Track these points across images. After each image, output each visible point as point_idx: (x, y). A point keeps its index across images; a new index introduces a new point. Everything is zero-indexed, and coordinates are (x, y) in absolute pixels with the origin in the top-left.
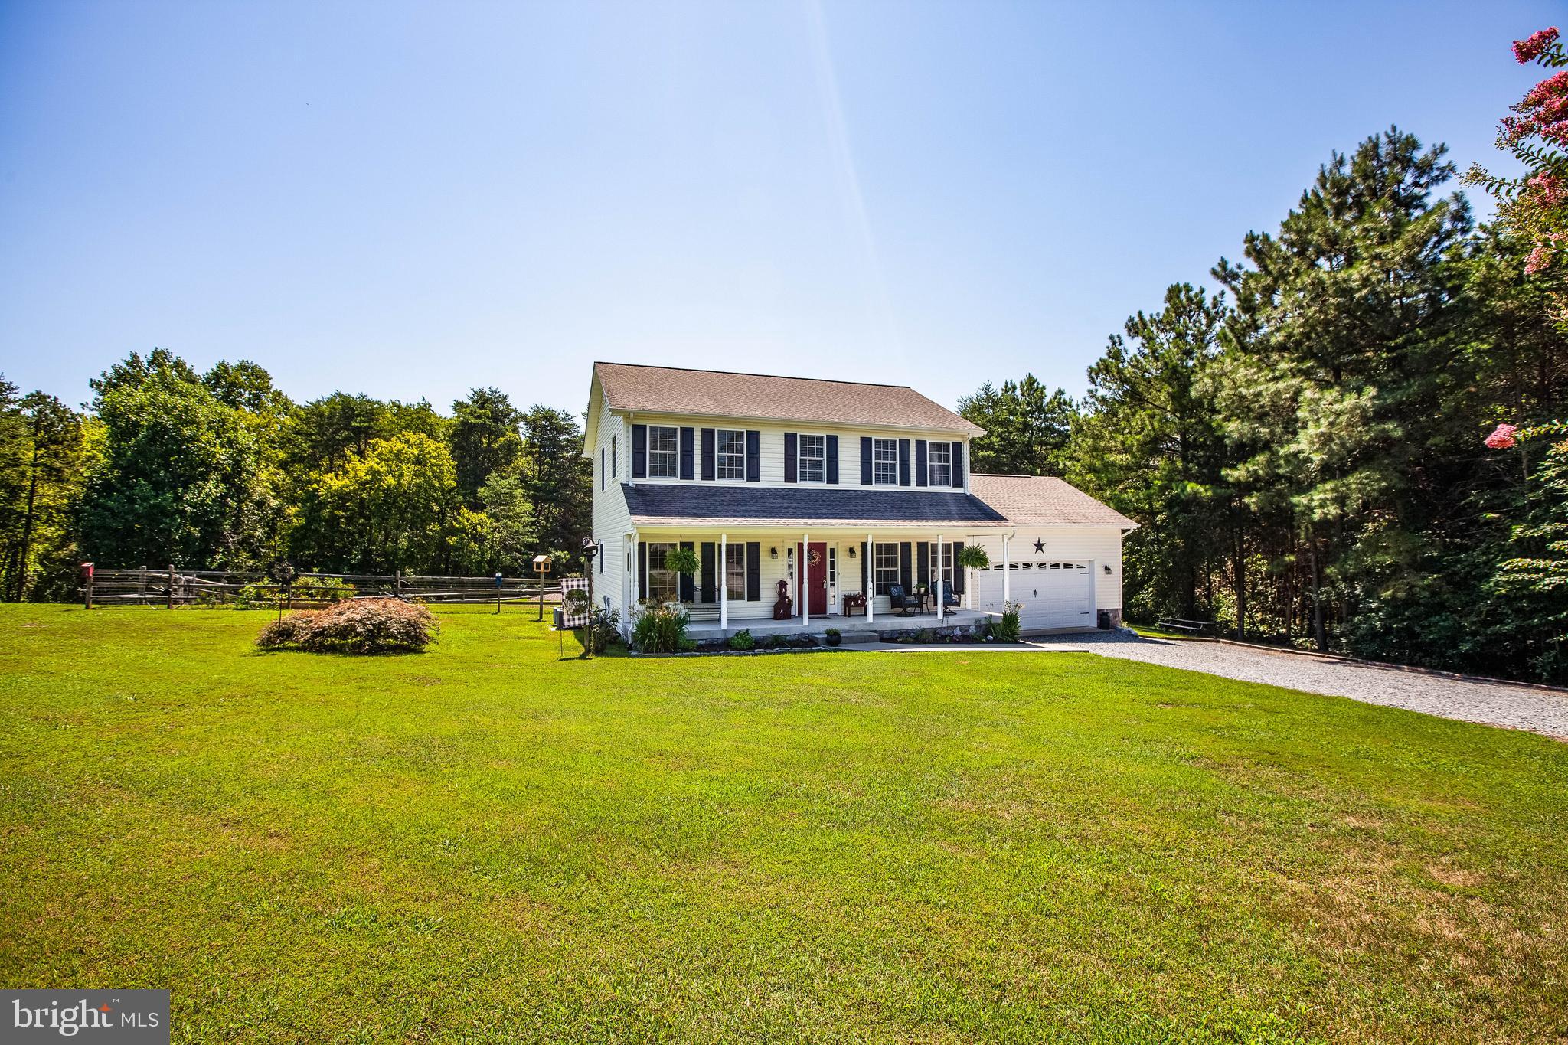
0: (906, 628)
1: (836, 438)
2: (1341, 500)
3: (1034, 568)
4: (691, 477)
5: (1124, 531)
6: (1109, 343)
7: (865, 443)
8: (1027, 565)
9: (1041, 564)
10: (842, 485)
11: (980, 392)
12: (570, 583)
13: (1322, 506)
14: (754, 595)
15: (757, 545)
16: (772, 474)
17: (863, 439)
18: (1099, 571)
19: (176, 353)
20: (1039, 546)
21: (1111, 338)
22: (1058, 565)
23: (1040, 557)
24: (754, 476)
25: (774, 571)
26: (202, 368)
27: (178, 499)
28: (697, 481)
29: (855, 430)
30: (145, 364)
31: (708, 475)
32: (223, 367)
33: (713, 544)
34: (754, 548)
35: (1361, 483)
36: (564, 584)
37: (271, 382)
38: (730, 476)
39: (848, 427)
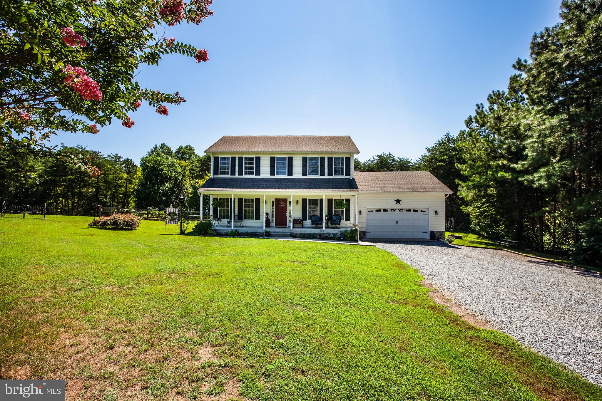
0: (307, 232)
1: (292, 158)
2: (549, 177)
3: (397, 212)
4: (234, 174)
5: (446, 195)
6: (476, 108)
7: (305, 159)
8: (393, 210)
9: (401, 210)
10: (294, 176)
11: (444, 137)
12: (170, 210)
13: (538, 180)
14: (258, 218)
15: (259, 199)
16: (265, 172)
17: (303, 158)
18: (432, 213)
19: (167, 144)
20: (398, 201)
21: (477, 105)
22: (410, 210)
23: (398, 206)
24: (258, 173)
25: (265, 209)
26: (174, 149)
27: (159, 188)
28: (237, 176)
29: (299, 154)
30: (159, 148)
31: (240, 173)
32: (181, 147)
33: (242, 199)
34: (258, 200)
35: (562, 167)
36: (167, 210)
37: (195, 151)
38: (249, 174)
39: (298, 153)
